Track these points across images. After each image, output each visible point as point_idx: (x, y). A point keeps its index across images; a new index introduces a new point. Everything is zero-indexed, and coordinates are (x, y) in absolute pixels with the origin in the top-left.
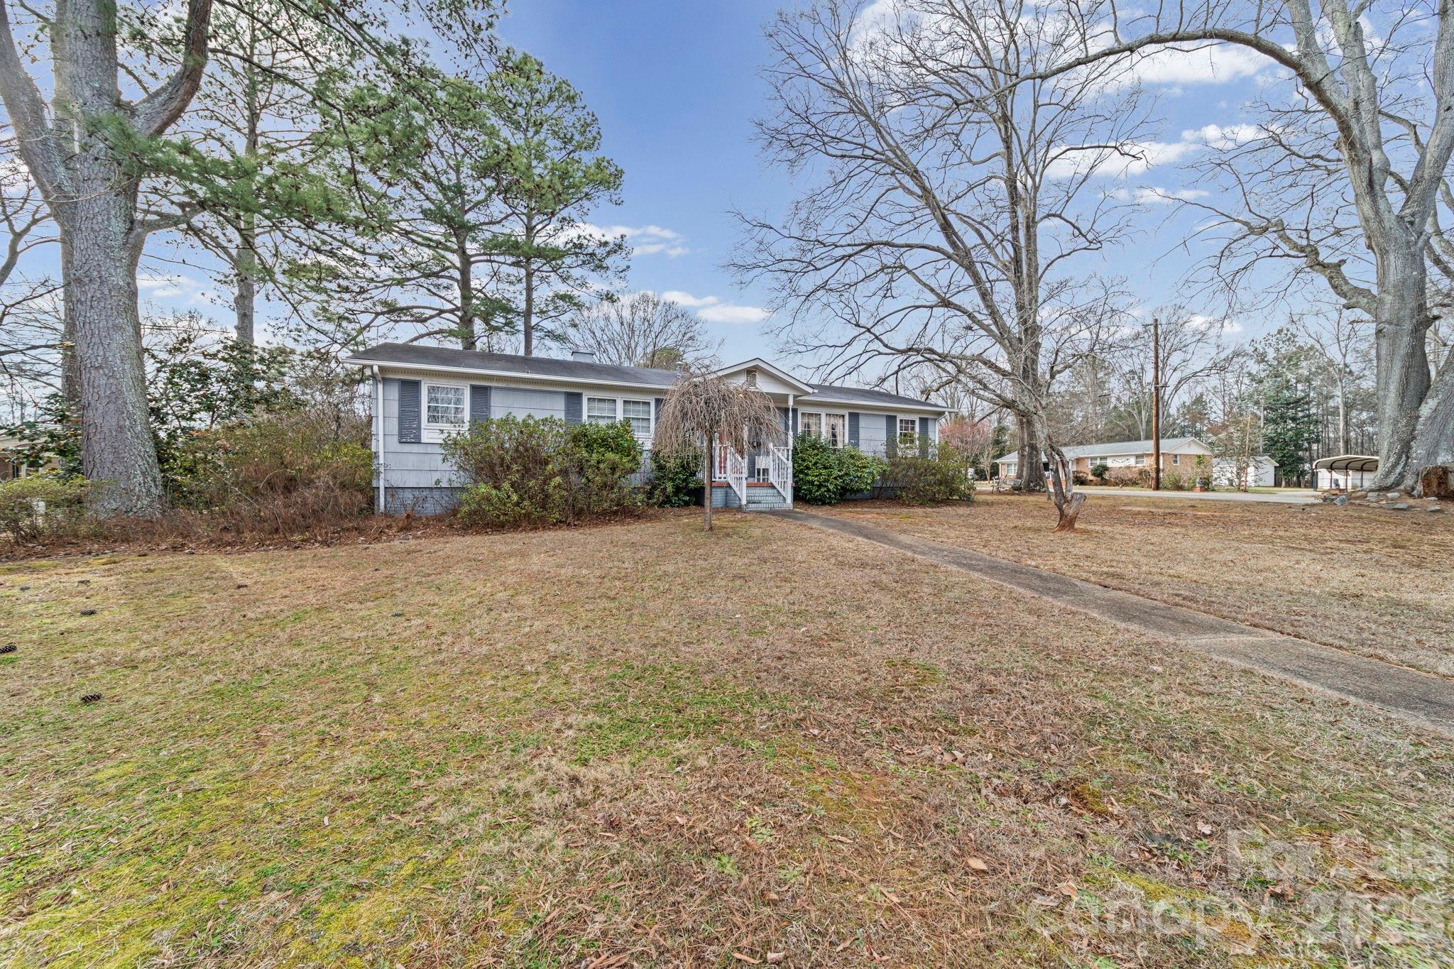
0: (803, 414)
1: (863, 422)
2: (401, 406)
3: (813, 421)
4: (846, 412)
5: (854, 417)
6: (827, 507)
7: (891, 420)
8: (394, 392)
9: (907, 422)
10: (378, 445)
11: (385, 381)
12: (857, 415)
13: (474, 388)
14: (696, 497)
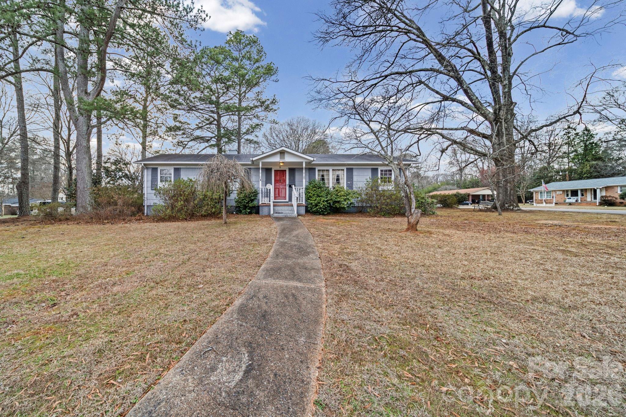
0: (318, 170)
1: (355, 173)
2: (152, 177)
3: (325, 173)
4: (345, 168)
5: (350, 171)
6: (321, 216)
7: (374, 171)
8: (150, 172)
9: (386, 171)
10: (145, 191)
11: (147, 168)
12: (352, 169)
13: (175, 169)
14: (255, 210)
